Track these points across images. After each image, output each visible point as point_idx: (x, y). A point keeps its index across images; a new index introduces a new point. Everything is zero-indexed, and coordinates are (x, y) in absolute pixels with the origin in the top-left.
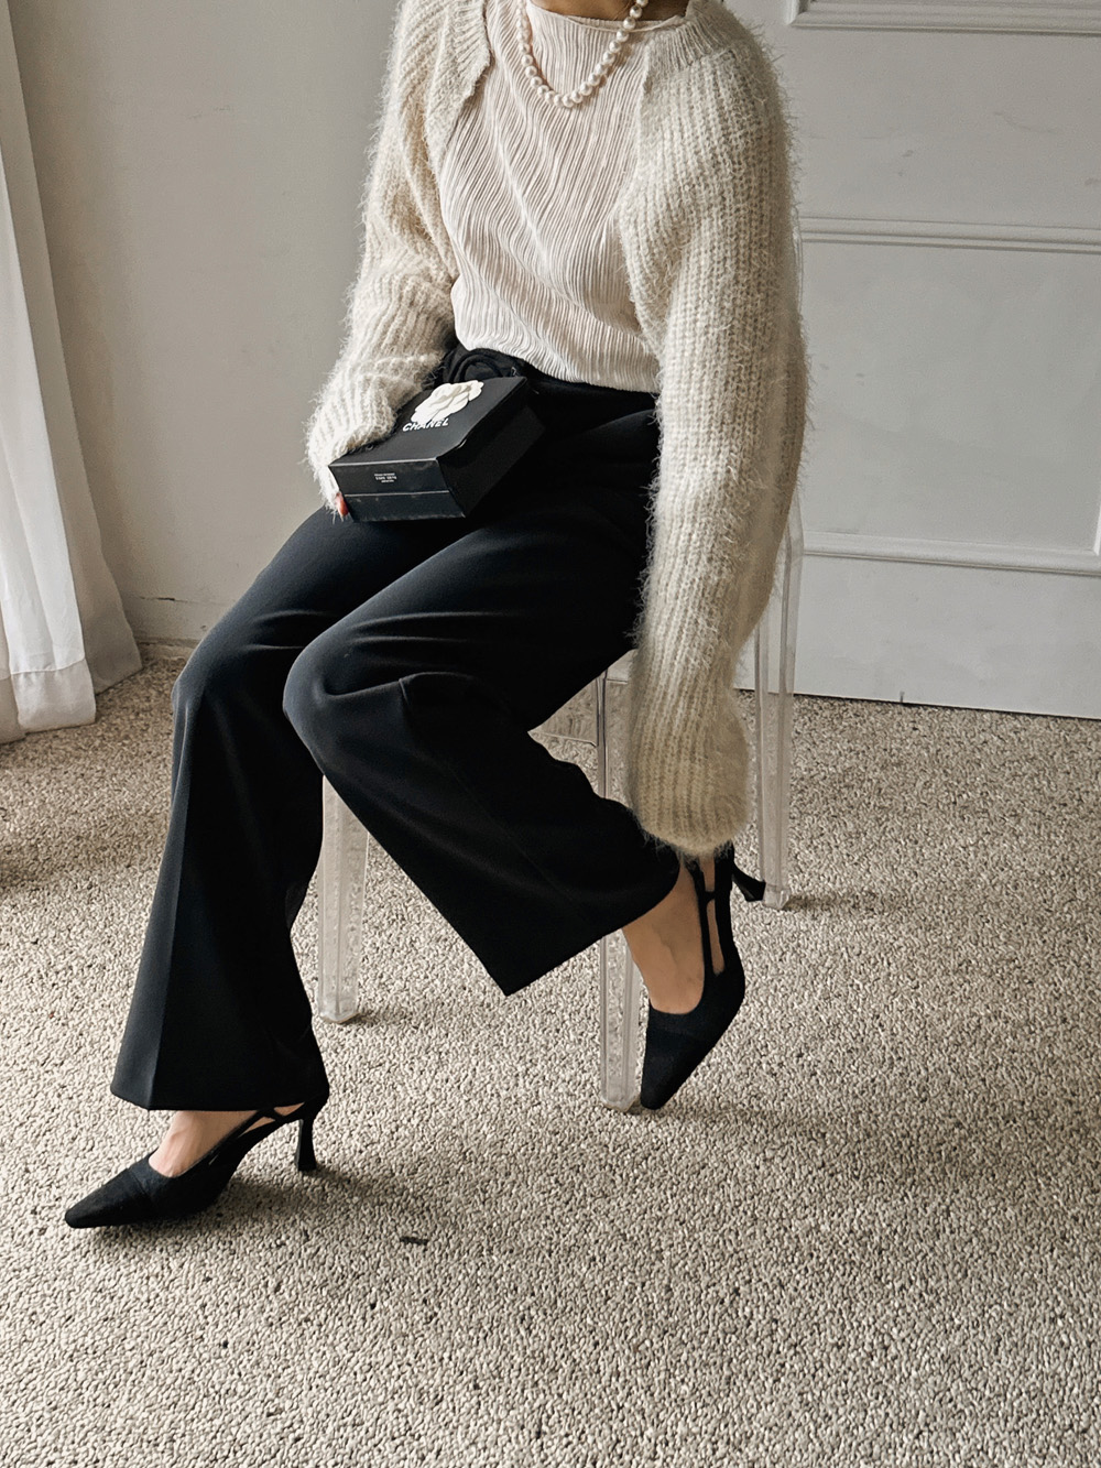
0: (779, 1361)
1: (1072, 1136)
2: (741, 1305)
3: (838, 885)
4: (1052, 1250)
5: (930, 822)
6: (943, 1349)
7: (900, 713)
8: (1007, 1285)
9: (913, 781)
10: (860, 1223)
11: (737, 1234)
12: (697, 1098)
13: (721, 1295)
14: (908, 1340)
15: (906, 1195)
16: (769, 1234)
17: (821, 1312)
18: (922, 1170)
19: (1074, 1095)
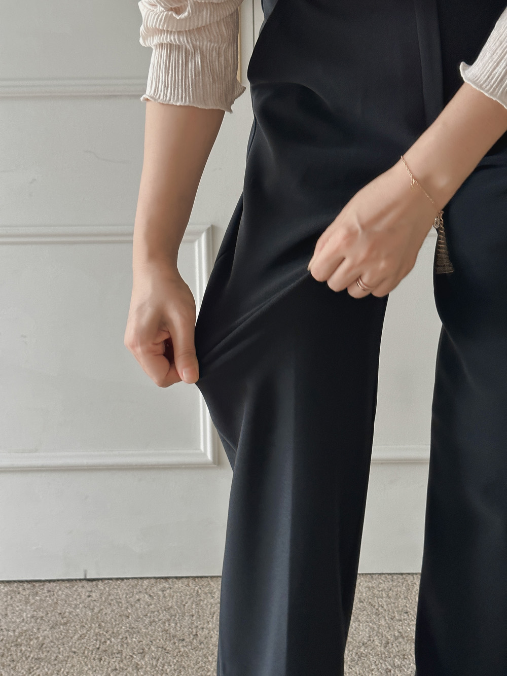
9: (71, 635)
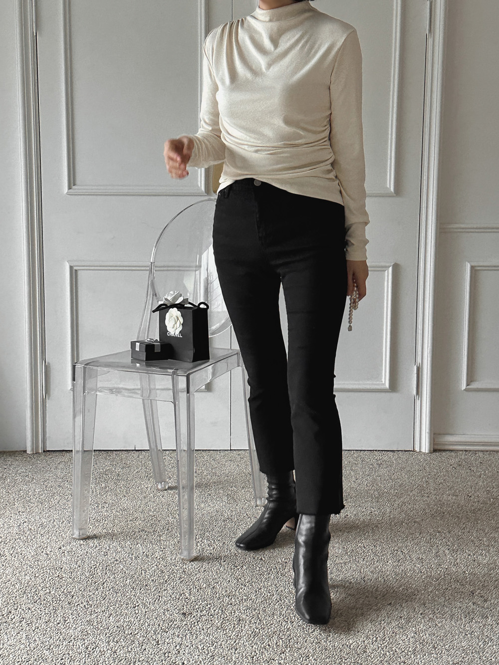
0: (21, 628)
1: (159, 559)
2: (11, 615)
3: (92, 501)
4: (140, 589)
5: (136, 482)
6: (88, 619)
7: (134, 453)
8: (120, 600)
9: (133, 471)
10: (67, 589)
11: (16, 597)
12: (13, 563)
13: (3, 614)
14: (75, 618)
15: (89, 580)
16: (29, 595)
17: (43, 614)
18: (97, 574)
19: (164, 548)
